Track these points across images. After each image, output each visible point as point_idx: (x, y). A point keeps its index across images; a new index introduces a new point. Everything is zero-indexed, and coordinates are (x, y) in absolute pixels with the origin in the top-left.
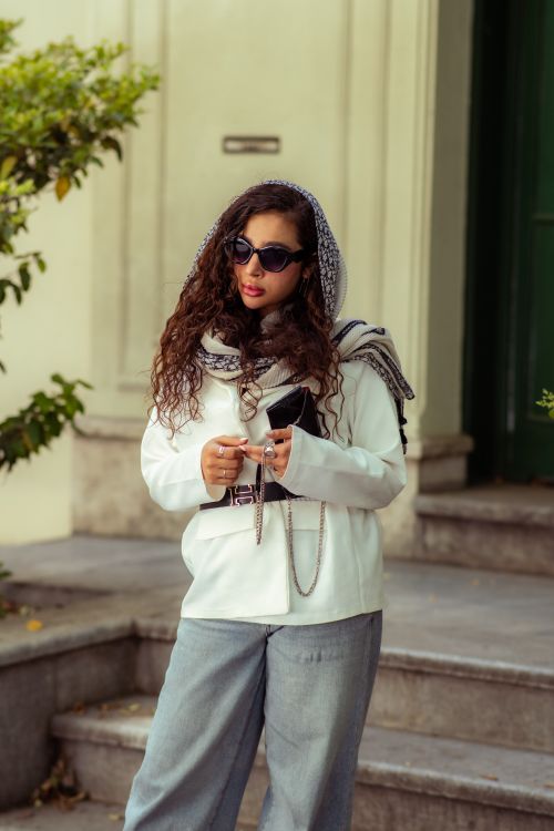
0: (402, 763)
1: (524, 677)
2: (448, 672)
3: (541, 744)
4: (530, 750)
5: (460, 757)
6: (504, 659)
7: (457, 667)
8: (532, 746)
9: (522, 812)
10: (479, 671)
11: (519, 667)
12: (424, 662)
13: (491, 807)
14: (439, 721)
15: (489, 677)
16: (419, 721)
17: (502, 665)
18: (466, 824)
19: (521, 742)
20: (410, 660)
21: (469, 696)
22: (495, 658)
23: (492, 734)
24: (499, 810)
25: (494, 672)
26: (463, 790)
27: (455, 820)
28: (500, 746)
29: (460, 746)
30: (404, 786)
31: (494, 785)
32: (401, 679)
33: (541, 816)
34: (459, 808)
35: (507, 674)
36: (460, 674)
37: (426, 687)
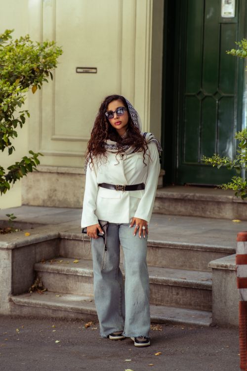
0: (155, 275)
1: (193, 247)
2: (167, 247)
3: (198, 268)
4: (194, 270)
5: (172, 273)
6: (186, 242)
7: (170, 245)
8: (195, 269)
9: (194, 288)
10: (178, 246)
11: (191, 244)
12: (159, 244)
13: (184, 287)
14: (164, 263)
15: (181, 248)
16: (158, 263)
17: (185, 244)
18: (176, 294)
19: (191, 268)
20: (154, 243)
21: (174, 254)
22: (182, 242)
23: (182, 266)
24: (186, 288)
25: (183, 246)
26: (175, 282)
27: (172, 292)
28: (184, 269)
29: (172, 270)
30: (155, 282)
31: (185, 280)
32: (151, 250)
33: (200, 289)
34: (173, 289)
35: (187, 246)
36: (171, 247)
37: (160, 252)
